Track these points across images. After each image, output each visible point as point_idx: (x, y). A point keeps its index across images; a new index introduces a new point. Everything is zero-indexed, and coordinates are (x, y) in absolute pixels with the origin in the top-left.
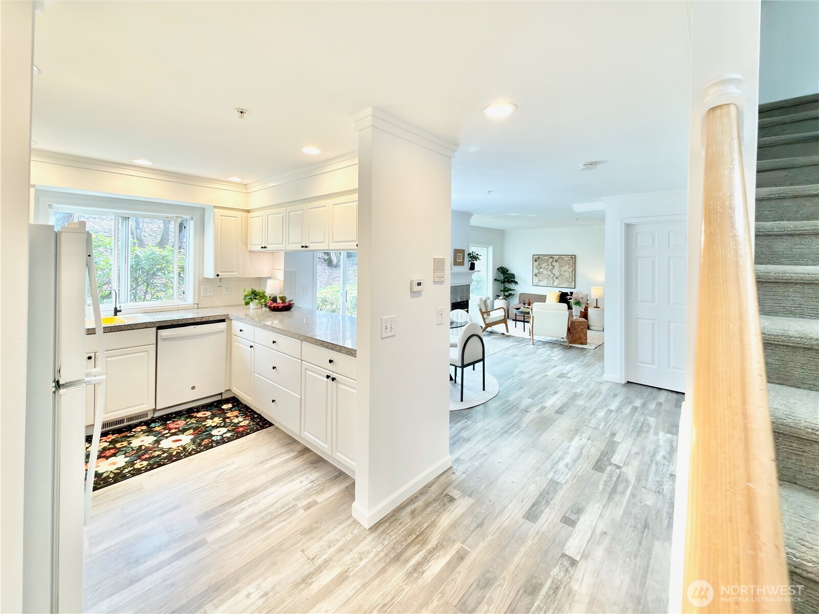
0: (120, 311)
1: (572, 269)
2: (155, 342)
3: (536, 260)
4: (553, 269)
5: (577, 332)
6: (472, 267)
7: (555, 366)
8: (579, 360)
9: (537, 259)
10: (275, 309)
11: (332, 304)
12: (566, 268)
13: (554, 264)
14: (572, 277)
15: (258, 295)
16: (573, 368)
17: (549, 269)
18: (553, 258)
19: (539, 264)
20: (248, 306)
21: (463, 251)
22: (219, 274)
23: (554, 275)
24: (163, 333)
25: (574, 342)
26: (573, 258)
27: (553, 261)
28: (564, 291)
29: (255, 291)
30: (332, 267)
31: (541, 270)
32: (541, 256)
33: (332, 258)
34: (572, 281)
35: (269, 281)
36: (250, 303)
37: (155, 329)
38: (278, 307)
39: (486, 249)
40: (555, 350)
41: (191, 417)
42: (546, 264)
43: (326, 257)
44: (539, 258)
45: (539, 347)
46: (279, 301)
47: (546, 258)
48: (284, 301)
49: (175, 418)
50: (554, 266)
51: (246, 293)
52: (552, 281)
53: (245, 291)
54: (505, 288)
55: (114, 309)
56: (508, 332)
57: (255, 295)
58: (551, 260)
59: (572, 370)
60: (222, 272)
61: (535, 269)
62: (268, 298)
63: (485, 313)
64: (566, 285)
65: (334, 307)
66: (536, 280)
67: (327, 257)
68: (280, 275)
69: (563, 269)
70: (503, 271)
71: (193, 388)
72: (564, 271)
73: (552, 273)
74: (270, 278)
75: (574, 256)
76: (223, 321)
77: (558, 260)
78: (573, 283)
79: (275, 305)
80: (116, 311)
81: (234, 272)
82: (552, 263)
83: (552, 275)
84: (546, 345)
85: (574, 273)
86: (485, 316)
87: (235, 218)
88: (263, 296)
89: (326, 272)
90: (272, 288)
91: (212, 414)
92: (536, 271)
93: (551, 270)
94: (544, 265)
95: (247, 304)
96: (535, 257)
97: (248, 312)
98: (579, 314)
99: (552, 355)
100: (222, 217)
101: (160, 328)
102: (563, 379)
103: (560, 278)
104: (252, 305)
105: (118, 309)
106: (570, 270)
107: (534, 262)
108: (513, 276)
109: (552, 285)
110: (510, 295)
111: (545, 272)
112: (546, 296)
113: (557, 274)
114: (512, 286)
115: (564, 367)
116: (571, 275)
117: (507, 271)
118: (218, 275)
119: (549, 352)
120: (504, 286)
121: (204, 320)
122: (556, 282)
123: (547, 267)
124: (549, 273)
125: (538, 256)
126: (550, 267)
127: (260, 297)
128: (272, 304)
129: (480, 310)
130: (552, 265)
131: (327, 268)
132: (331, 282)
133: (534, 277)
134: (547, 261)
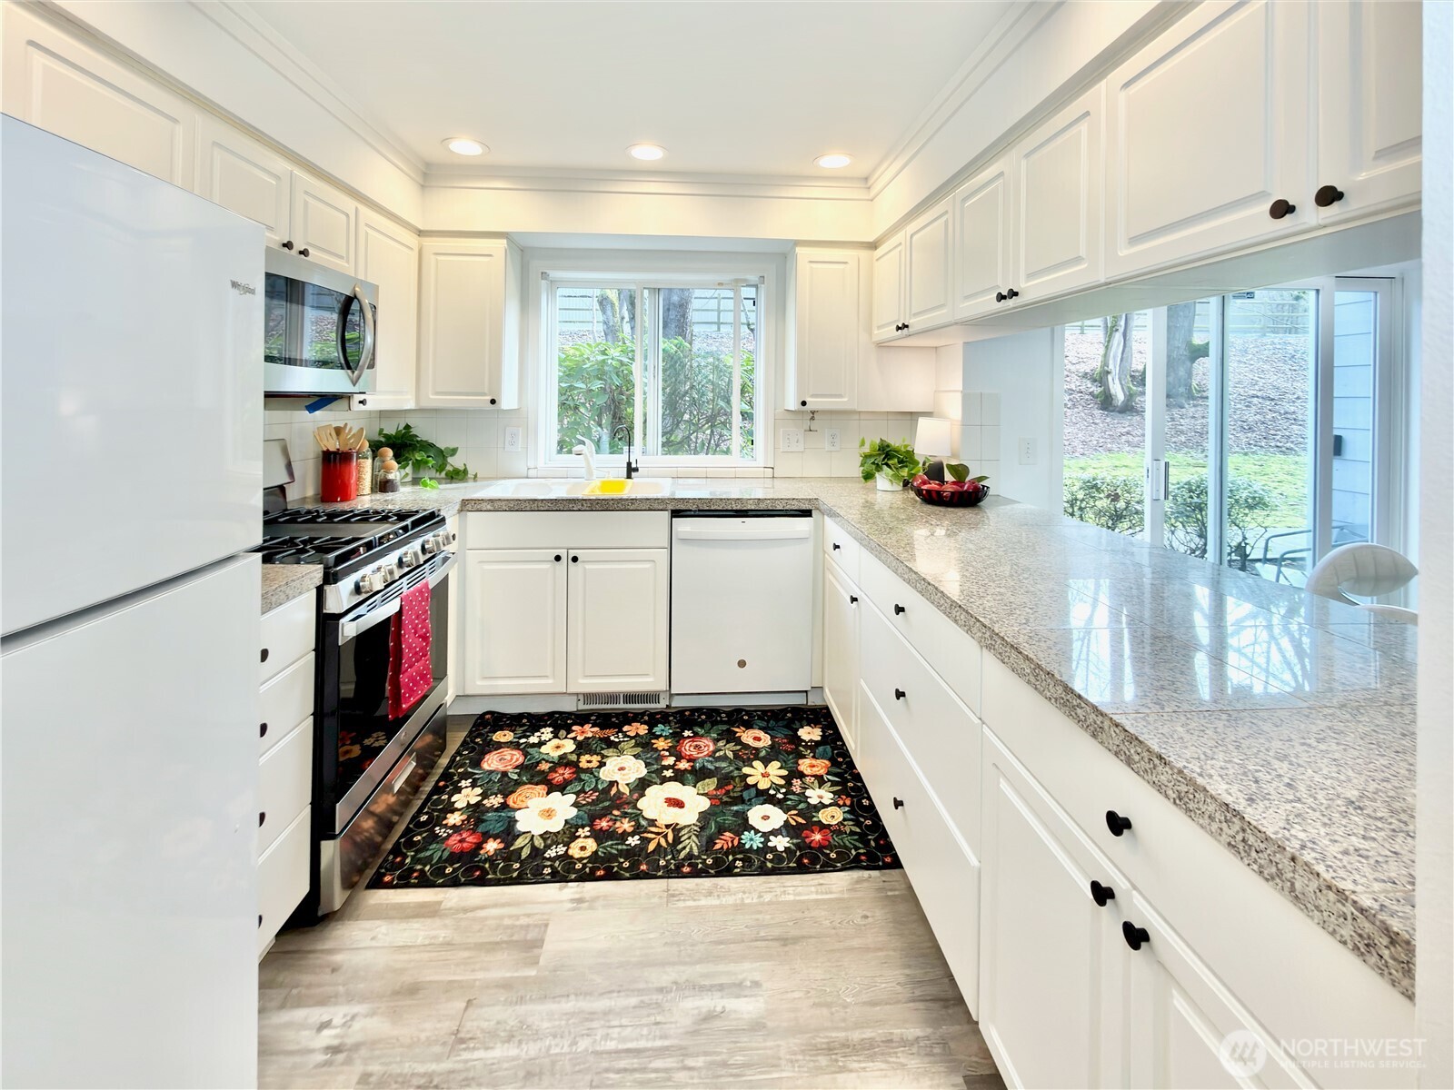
0: (636, 470)
2: (667, 544)
10: (932, 499)
11: (1116, 498)
15: (894, 456)
20: (870, 483)
22: (807, 400)
24: (684, 526)
29: (888, 446)
30: (1113, 411)
33: (1113, 391)
35: (922, 421)
36: (877, 475)
37: (667, 515)
38: (938, 493)
41: (731, 737)
43: (1097, 390)
46: (948, 477)
48: (959, 482)
49: (701, 725)
51: (867, 450)
53: (863, 444)
55: (626, 465)
57: (887, 456)
60: (813, 396)
62: (921, 465)
65: (1121, 504)
67: (1100, 390)
68: (953, 407)
71: (742, 664)
74: (928, 414)
76: (807, 513)
79: (934, 485)
80: (631, 470)
81: (840, 396)
87: (842, 266)
88: (906, 459)
89: (1097, 421)
90: (932, 442)
91: (772, 747)
95: (868, 476)
97: (870, 497)
100: (814, 265)
101: (676, 513)
104: (884, 481)
105: (633, 466)
118: (804, 403)
121: (762, 506)
127: (899, 463)
128: (924, 483)
131: (1098, 412)
132: (1109, 445)
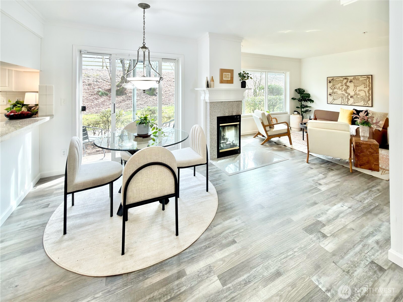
1: (368, 88)
3: (330, 82)
4: (347, 89)
5: (364, 156)
6: (243, 85)
7: (315, 203)
8: (358, 198)
9: (331, 80)
12: (362, 87)
13: (348, 84)
14: (369, 97)
16: (341, 212)
17: (343, 89)
18: (348, 79)
19: (333, 85)
21: (231, 71)
23: (349, 94)
25: (361, 166)
26: (370, 78)
27: (347, 81)
28: (359, 109)
31: (335, 90)
32: (335, 78)
34: (369, 100)
39: (284, 74)
40: (331, 173)
42: (340, 84)
44: (333, 79)
45: (313, 167)
47: (340, 79)
50: (348, 87)
52: (346, 100)
54: (301, 106)
56: (291, 144)
58: (345, 81)
59: (337, 216)
61: (329, 89)
63: (267, 126)
64: (362, 103)
66: (330, 99)
69: (358, 88)
70: (300, 91)
72: (359, 91)
73: (347, 93)
75: (370, 76)
77: (353, 80)
78: (370, 102)
82: (346, 83)
83: (346, 95)
84: (323, 165)
85: (370, 92)
86: (268, 128)
92: (330, 91)
93: (345, 90)
94: (337, 86)
96: (329, 79)
98: (368, 135)
99: (321, 182)
102: (311, 236)
103: (355, 97)
106: (366, 90)
107: (328, 83)
108: (309, 95)
109: (346, 103)
110: (306, 111)
111: (340, 92)
112: (339, 113)
113: (352, 93)
114: (309, 104)
115: (327, 207)
116: (368, 94)
117: (304, 91)
119: (321, 176)
120: (301, 104)
122: (351, 101)
123: (341, 88)
124: (344, 93)
125: (332, 78)
126: (345, 87)
129: (262, 123)
130: (346, 85)
133: (329, 96)
134: (341, 82)
